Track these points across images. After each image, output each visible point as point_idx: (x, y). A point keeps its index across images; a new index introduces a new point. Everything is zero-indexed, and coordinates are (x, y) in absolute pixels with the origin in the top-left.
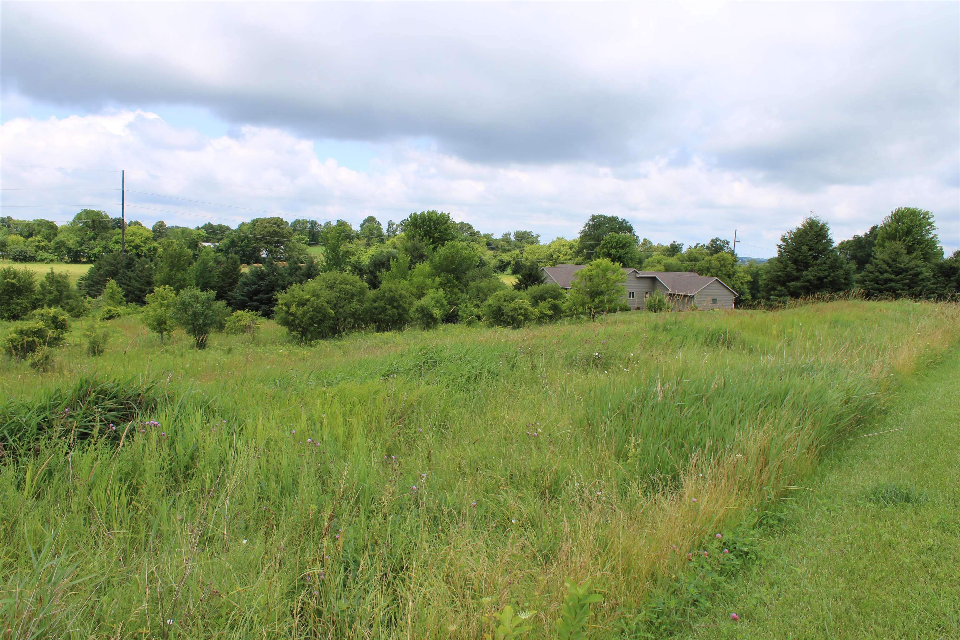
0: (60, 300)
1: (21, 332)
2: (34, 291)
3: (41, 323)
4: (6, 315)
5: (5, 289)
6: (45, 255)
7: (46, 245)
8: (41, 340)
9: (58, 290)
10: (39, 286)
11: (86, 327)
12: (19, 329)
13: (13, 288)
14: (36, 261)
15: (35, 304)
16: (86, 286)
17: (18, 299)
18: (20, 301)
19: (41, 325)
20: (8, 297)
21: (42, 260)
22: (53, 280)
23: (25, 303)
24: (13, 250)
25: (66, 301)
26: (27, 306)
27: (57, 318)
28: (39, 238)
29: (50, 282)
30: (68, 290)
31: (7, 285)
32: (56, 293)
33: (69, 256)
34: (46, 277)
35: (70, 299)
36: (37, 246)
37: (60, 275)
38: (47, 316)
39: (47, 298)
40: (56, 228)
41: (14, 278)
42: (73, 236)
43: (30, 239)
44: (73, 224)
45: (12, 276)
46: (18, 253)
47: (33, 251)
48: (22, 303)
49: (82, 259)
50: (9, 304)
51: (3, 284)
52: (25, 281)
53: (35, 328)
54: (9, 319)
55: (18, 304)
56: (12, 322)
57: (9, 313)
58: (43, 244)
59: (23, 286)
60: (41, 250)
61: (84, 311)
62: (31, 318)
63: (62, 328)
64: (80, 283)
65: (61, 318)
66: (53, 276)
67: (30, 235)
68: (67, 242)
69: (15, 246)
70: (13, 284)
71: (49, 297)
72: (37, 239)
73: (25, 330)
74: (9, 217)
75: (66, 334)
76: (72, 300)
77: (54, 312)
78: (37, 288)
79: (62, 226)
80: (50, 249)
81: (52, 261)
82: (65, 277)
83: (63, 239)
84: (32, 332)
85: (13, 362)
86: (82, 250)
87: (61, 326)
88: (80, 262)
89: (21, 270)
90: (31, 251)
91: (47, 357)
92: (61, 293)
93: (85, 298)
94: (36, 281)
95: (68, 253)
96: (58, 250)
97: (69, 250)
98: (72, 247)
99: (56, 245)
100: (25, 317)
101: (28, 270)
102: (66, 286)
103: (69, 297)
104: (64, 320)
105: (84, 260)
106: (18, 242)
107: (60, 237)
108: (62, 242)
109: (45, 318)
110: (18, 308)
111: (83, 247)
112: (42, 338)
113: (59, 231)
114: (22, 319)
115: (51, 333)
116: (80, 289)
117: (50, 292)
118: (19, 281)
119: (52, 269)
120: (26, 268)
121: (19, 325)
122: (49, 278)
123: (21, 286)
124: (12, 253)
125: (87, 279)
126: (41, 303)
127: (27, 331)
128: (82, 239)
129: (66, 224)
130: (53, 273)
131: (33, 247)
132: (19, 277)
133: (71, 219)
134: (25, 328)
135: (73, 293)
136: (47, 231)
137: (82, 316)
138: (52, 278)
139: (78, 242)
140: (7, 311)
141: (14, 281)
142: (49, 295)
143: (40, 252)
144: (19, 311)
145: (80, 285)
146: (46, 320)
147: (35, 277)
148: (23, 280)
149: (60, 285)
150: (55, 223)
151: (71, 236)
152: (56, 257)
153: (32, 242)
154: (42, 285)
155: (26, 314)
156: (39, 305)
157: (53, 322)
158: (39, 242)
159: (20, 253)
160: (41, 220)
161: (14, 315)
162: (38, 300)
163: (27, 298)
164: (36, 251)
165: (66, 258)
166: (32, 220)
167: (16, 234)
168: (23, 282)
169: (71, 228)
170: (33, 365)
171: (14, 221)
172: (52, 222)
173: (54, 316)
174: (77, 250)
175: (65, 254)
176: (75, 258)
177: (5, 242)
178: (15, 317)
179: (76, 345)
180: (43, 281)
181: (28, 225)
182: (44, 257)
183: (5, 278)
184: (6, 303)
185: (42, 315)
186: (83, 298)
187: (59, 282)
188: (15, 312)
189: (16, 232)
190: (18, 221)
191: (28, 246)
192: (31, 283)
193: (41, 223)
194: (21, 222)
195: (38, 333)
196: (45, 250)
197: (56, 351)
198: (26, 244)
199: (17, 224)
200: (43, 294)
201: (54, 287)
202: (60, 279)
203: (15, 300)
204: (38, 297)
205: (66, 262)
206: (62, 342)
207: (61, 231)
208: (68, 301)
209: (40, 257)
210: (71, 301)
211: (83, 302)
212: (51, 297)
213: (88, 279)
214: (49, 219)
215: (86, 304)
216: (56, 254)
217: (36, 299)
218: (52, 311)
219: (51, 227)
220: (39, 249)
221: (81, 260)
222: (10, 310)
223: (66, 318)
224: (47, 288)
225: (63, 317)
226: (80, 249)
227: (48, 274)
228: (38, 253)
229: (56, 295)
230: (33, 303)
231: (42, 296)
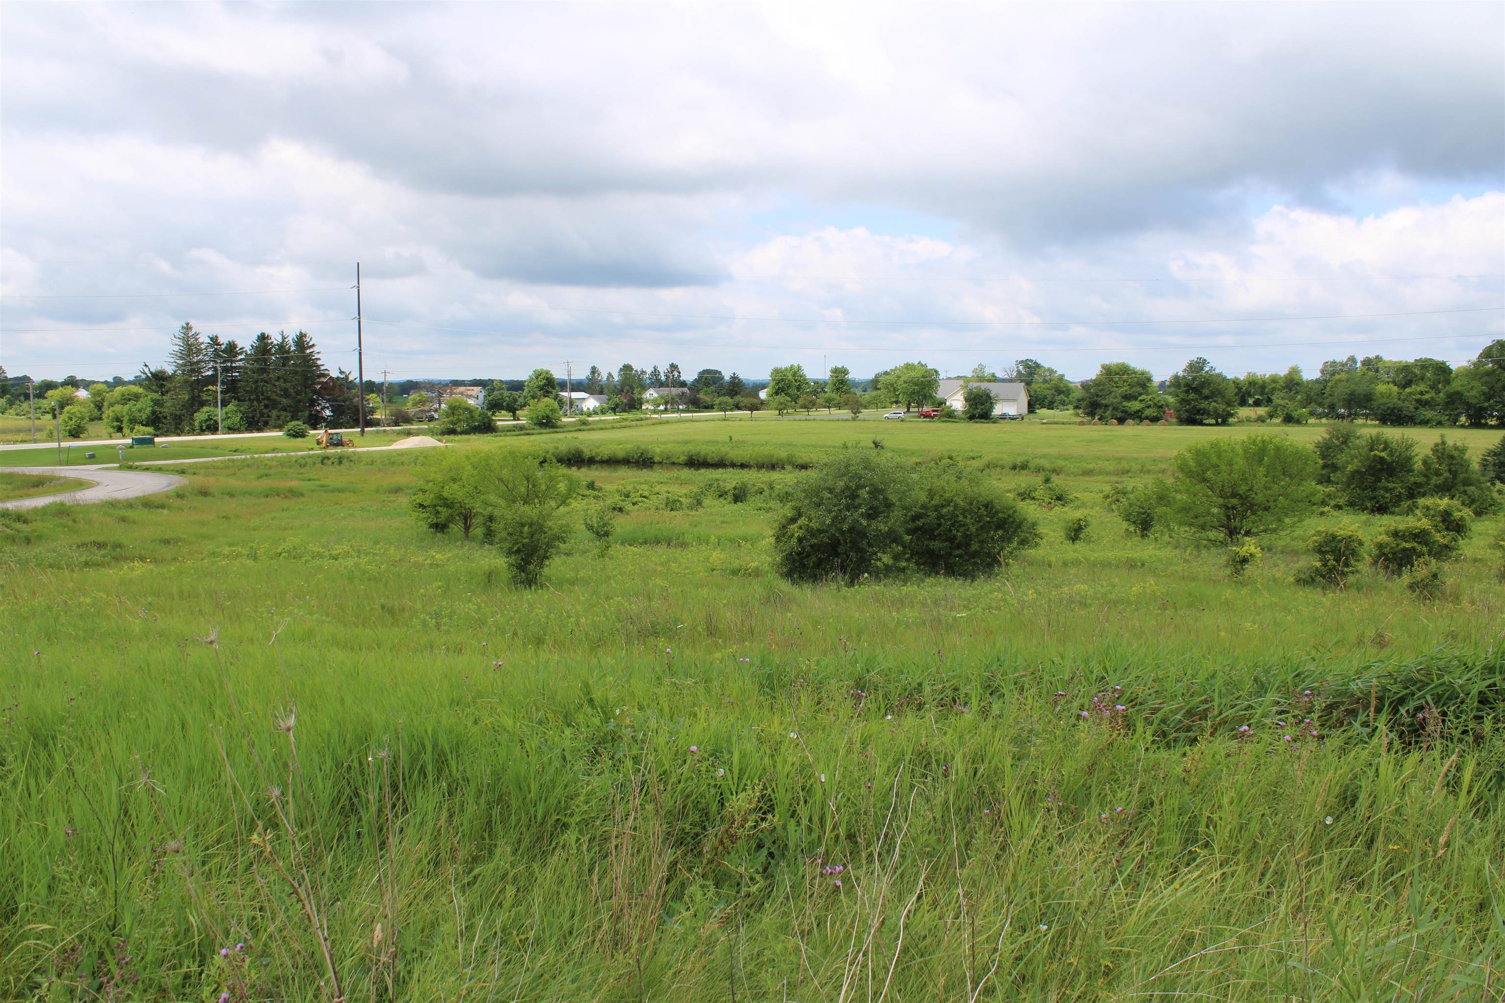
0: (1452, 487)
1: (1396, 534)
2: (1412, 471)
3: (1424, 520)
4: (1369, 505)
5: (1370, 466)
6: (1429, 414)
7: (1432, 398)
8: (1424, 549)
9: (1450, 471)
10: (1420, 463)
11: (1495, 533)
12: (1392, 528)
13: (1381, 464)
14: (1415, 424)
15: (1413, 490)
16: (1495, 464)
17: (1388, 482)
18: (1391, 485)
19: (1425, 523)
20: (1373, 478)
21: (1425, 423)
22: (1443, 454)
23: (1399, 488)
24: (1382, 407)
25: (1462, 489)
26: (1400, 493)
27: (1451, 515)
28: (1422, 387)
29: (1439, 458)
30: (1467, 471)
31: (1374, 460)
32: (1447, 474)
33: (1469, 417)
34: (1432, 450)
35: (1469, 485)
36: (1418, 401)
37: (1456, 448)
38: (1435, 510)
39: (1433, 482)
40: (1450, 371)
41: (1384, 449)
42: (1476, 383)
43: (1408, 390)
44: (1478, 364)
45: (1382, 447)
46: (1389, 412)
47: (1412, 408)
48: (1394, 488)
49: (1488, 421)
50: (1374, 489)
51: (1368, 459)
52: (1400, 454)
53: (1417, 528)
54: (1372, 511)
55: (1387, 490)
56: (1378, 516)
57: (1373, 502)
58: (1427, 396)
59: (1397, 463)
60: (1424, 406)
61: (1491, 505)
62: (1410, 511)
63: (1458, 532)
64: (1485, 460)
65: (1457, 515)
66: (1444, 449)
67: (1409, 383)
68: (1466, 394)
69: (1386, 401)
70: (1382, 458)
71: (1435, 480)
72: (1419, 389)
73: (1401, 531)
74: (1377, 357)
75: (1461, 542)
76: (1473, 487)
77: (1447, 504)
78: (1418, 465)
79: (1459, 368)
80: (1438, 405)
81: (1439, 424)
82: (1463, 450)
83: (1459, 389)
84: (1413, 534)
85: (1382, 578)
86: (1490, 406)
87: (1457, 528)
88: (1486, 426)
89: (1396, 437)
90: (1410, 406)
91: (1435, 576)
92: (1454, 474)
93: (1493, 484)
94: (1417, 455)
95: (1467, 410)
96: (1451, 407)
97: (1469, 406)
98: (1474, 401)
99: (1447, 398)
100: (1396, 510)
101: (1405, 437)
102: (1464, 465)
103: (1467, 482)
104: (1462, 519)
105: (1493, 423)
106: (1390, 394)
107: (1456, 386)
108: (1457, 393)
109: (1432, 512)
110: (1387, 495)
111: (1492, 401)
112: (1427, 545)
113: (1453, 375)
114: (1392, 513)
115: (1440, 538)
116: (1485, 470)
117: (1437, 473)
118: (1391, 454)
119: (1442, 436)
120: (1403, 435)
121: (1389, 522)
122: (1437, 450)
123: (1393, 461)
124: (1379, 412)
125: (1495, 454)
126: (1422, 490)
127: (1404, 532)
128: (1492, 388)
129: (1465, 364)
130: (1444, 443)
131: (1411, 402)
132: (1392, 449)
133: (1474, 356)
134: (1401, 527)
135: (1475, 476)
136: (1435, 377)
137: (1486, 513)
138: (1441, 452)
139: (1484, 394)
140: (1371, 499)
141: (1383, 454)
142: (1435, 478)
143: (1422, 410)
144: (1388, 500)
145: (1484, 464)
146: (1433, 516)
147: (1416, 450)
148: (1397, 454)
149: (1454, 462)
150: (1448, 364)
151: (1473, 383)
152: (1447, 418)
153: (1410, 394)
154: (1425, 463)
155: (1399, 506)
156: (1419, 492)
157: (1443, 521)
158: (1421, 393)
159: (1392, 410)
160: (1427, 360)
161: (1381, 505)
162: (1418, 485)
163: (1402, 481)
164: (1416, 408)
165: (1463, 419)
166: (1411, 360)
167: (1388, 383)
168: (1397, 457)
169: (1474, 373)
170: (1412, 587)
171: (1385, 362)
172: (1443, 363)
173: (1446, 511)
174: (1480, 407)
175: (1462, 413)
176: (1477, 421)
177: (1371, 394)
178: (1382, 509)
179: (1475, 560)
180: (1427, 456)
181: (1405, 369)
182: (1427, 417)
183: (1371, 450)
184: (1370, 487)
185: (1428, 508)
186: (1489, 484)
187: (1452, 457)
188: (1382, 501)
189: (1387, 380)
190: (1390, 361)
191: (1404, 400)
192: (1409, 459)
193: (1425, 365)
194: (1395, 363)
195: (1420, 536)
196: (1430, 406)
197: (1446, 566)
198: (1402, 397)
199: (1389, 367)
200: (1426, 476)
201: (1444, 465)
202: (1456, 454)
203: (1383, 483)
204: (1419, 480)
205: (1463, 426)
206: (1454, 553)
207: (1457, 377)
208: (1466, 488)
209: (1422, 417)
210: (1471, 489)
211: (1490, 491)
212: (1438, 481)
213: (1500, 454)
214: (1438, 358)
215: (1495, 495)
216: (1447, 413)
217: (1415, 483)
218: (1444, 503)
219: (1442, 369)
220: (1421, 404)
221: (1487, 423)
222: (1375, 498)
223: (1465, 515)
224: (1433, 466)
225: (1459, 514)
226: (1486, 404)
227: (1436, 445)
228: (1419, 412)
229: (1446, 479)
230: (1410, 488)
231: (1425, 479)
